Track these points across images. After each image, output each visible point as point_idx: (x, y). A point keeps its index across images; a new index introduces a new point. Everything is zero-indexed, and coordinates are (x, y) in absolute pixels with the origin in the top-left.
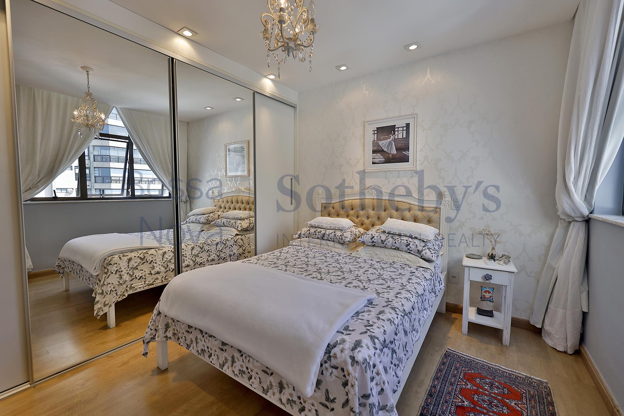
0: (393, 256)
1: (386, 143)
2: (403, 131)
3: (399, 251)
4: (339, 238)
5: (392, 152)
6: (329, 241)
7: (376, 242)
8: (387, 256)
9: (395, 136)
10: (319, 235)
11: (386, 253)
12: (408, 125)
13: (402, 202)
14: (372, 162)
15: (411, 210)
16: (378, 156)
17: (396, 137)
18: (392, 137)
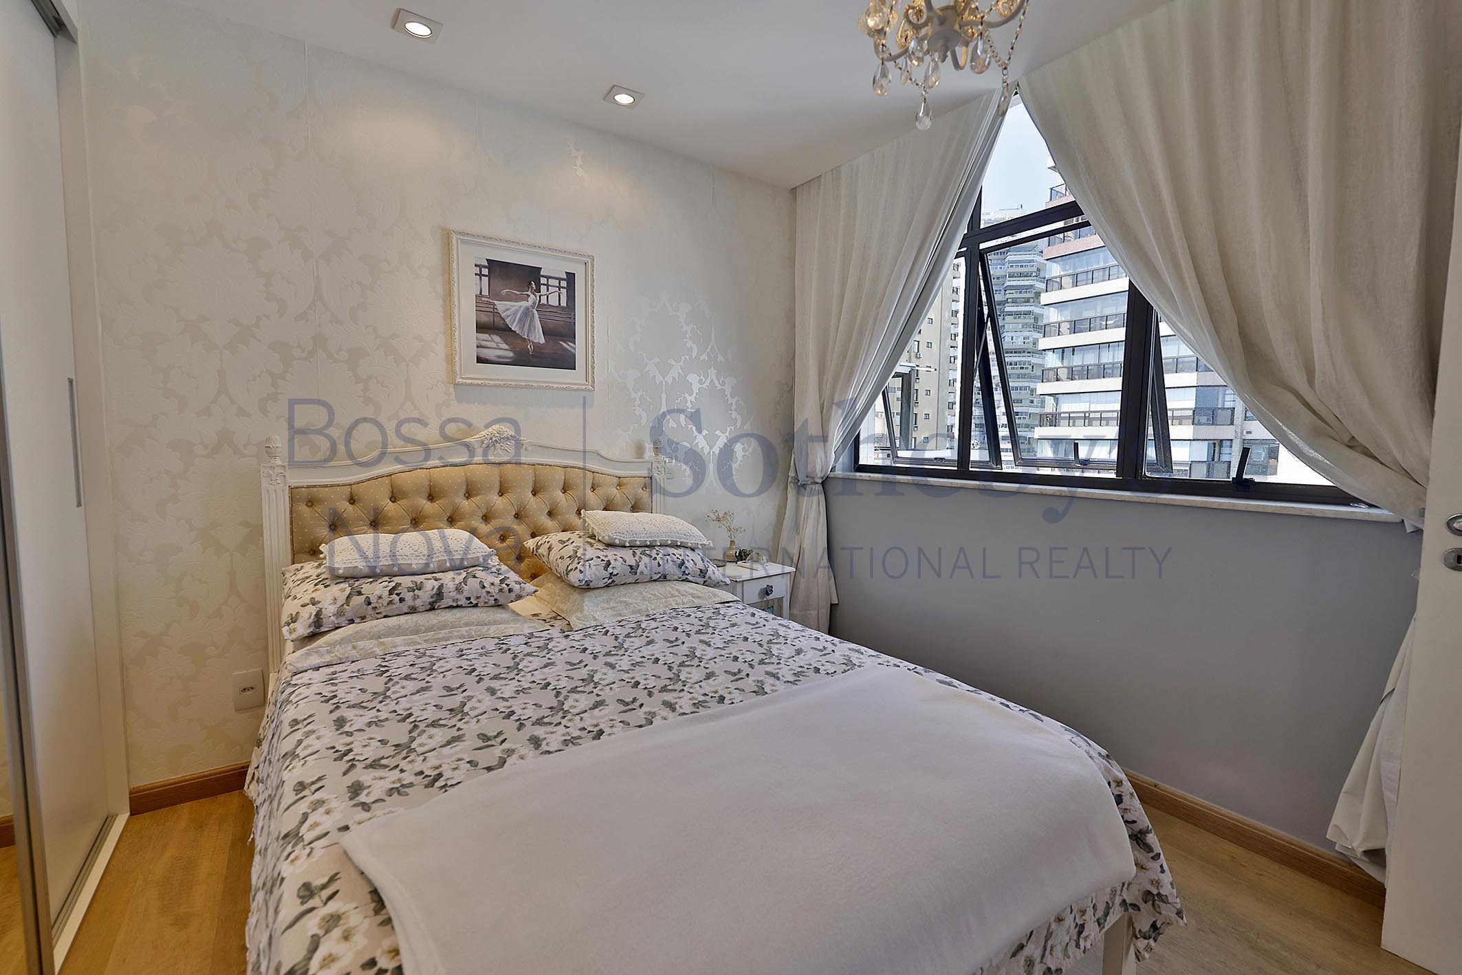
0: (662, 598)
1: (517, 311)
2: (559, 290)
3: (668, 583)
4: (501, 590)
5: (533, 337)
6: (462, 610)
7: (618, 574)
8: (649, 600)
9: (540, 297)
10: (415, 598)
11: (644, 594)
12: (571, 277)
13: (575, 468)
14: (477, 358)
15: (598, 487)
16: (493, 341)
17: (544, 300)
18: (532, 296)
